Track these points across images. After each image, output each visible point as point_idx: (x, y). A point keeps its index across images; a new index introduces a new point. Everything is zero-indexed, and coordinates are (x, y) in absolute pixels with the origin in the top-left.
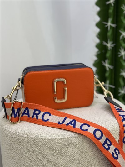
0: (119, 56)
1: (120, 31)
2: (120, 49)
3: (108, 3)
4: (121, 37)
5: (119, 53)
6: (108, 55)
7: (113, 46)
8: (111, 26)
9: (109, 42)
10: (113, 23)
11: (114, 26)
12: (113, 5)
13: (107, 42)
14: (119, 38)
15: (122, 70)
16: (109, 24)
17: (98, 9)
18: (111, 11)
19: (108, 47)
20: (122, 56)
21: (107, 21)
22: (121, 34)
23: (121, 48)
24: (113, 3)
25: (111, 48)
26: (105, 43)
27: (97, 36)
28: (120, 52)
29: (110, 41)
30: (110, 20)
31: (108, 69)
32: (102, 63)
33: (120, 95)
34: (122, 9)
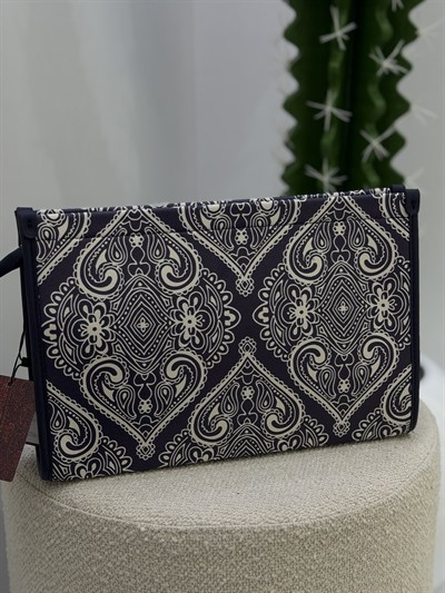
1: (364, 134)
3: (325, 39)
4: (367, 152)
7: (337, 181)
9: (325, 166)
11: (343, 115)
12: (342, 46)
13: (319, 169)
16: (329, 108)
18: (335, 64)
19: (322, 183)
24: (344, 40)
26: (312, 172)
27: (287, 145)
29: (330, 165)
34: (373, 61)
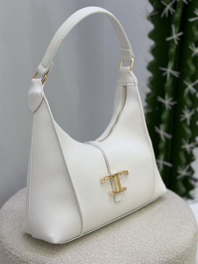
0: (182, 120)
1: (185, 82)
2: (184, 109)
3: (169, 39)
4: (186, 91)
5: (182, 116)
6: (165, 116)
7: (172, 103)
8: (171, 75)
9: (167, 96)
10: (174, 69)
11: (176, 74)
12: (176, 42)
13: (163, 97)
14: (184, 93)
15: (184, 141)
16: (169, 70)
17: (152, 43)
18: (173, 50)
19: (165, 104)
20: (186, 120)
21: (166, 66)
22: (186, 86)
23: (186, 108)
24: (177, 40)
25: (170, 108)
26: (160, 99)
27: (149, 86)
28: (183, 114)
29: (169, 95)
30: (171, 65)
31: (163, 138)
32: (154, 129)
33: (179, 177)
34: (190, 50)
